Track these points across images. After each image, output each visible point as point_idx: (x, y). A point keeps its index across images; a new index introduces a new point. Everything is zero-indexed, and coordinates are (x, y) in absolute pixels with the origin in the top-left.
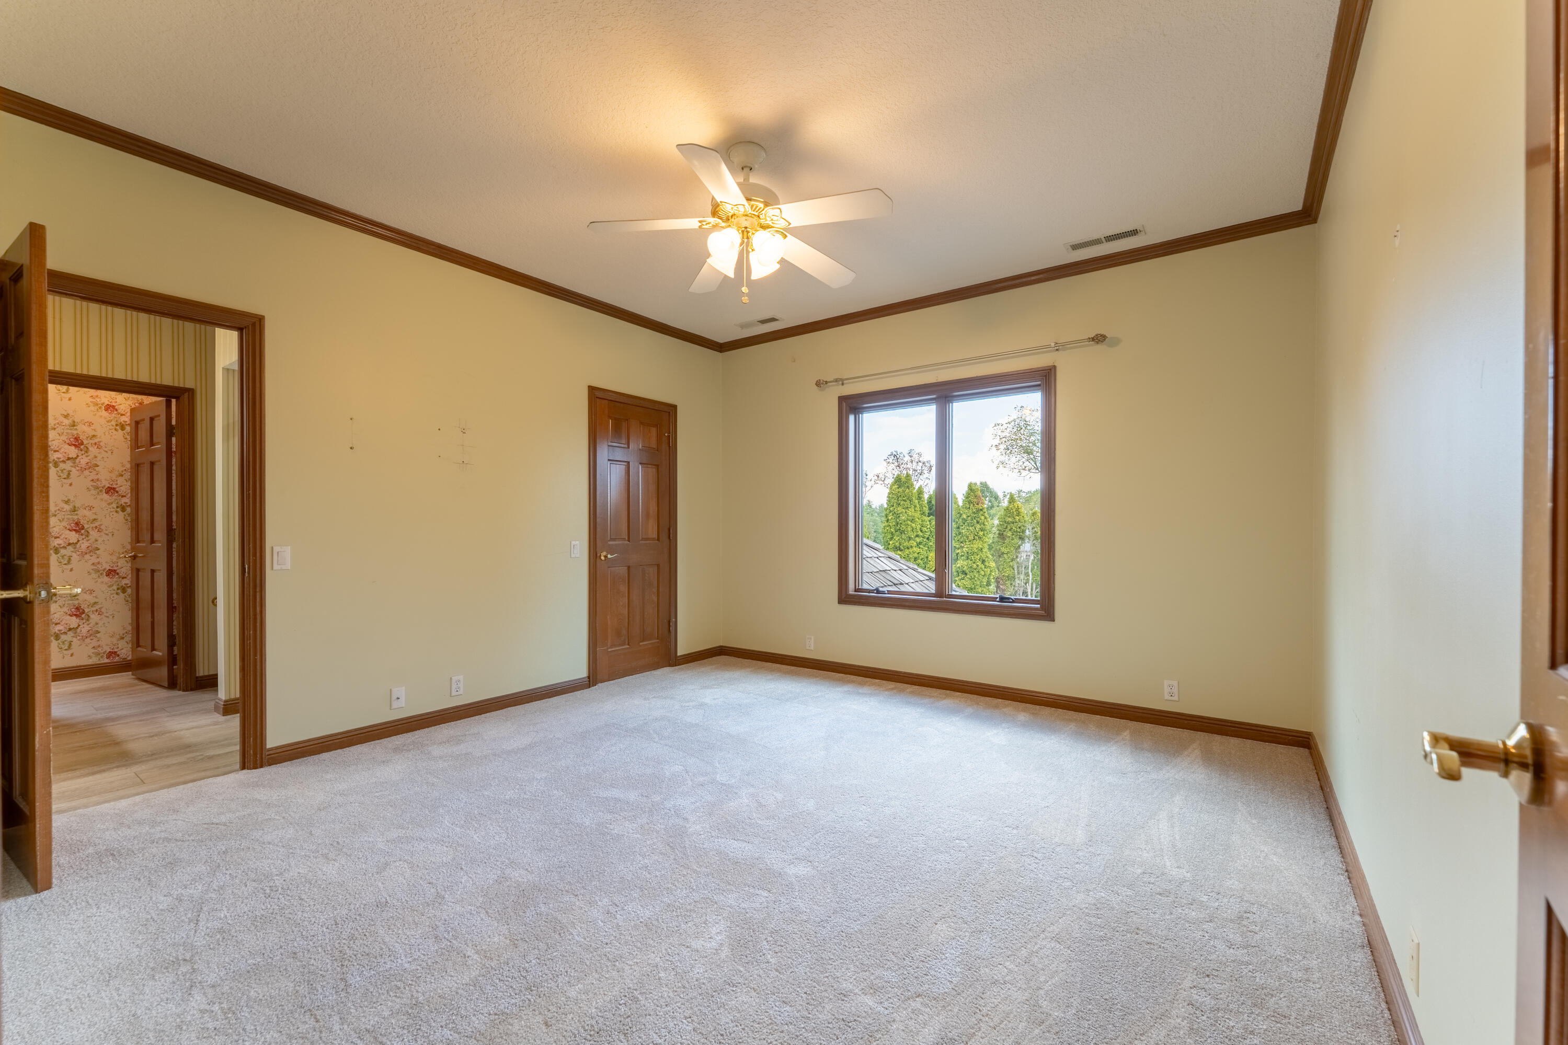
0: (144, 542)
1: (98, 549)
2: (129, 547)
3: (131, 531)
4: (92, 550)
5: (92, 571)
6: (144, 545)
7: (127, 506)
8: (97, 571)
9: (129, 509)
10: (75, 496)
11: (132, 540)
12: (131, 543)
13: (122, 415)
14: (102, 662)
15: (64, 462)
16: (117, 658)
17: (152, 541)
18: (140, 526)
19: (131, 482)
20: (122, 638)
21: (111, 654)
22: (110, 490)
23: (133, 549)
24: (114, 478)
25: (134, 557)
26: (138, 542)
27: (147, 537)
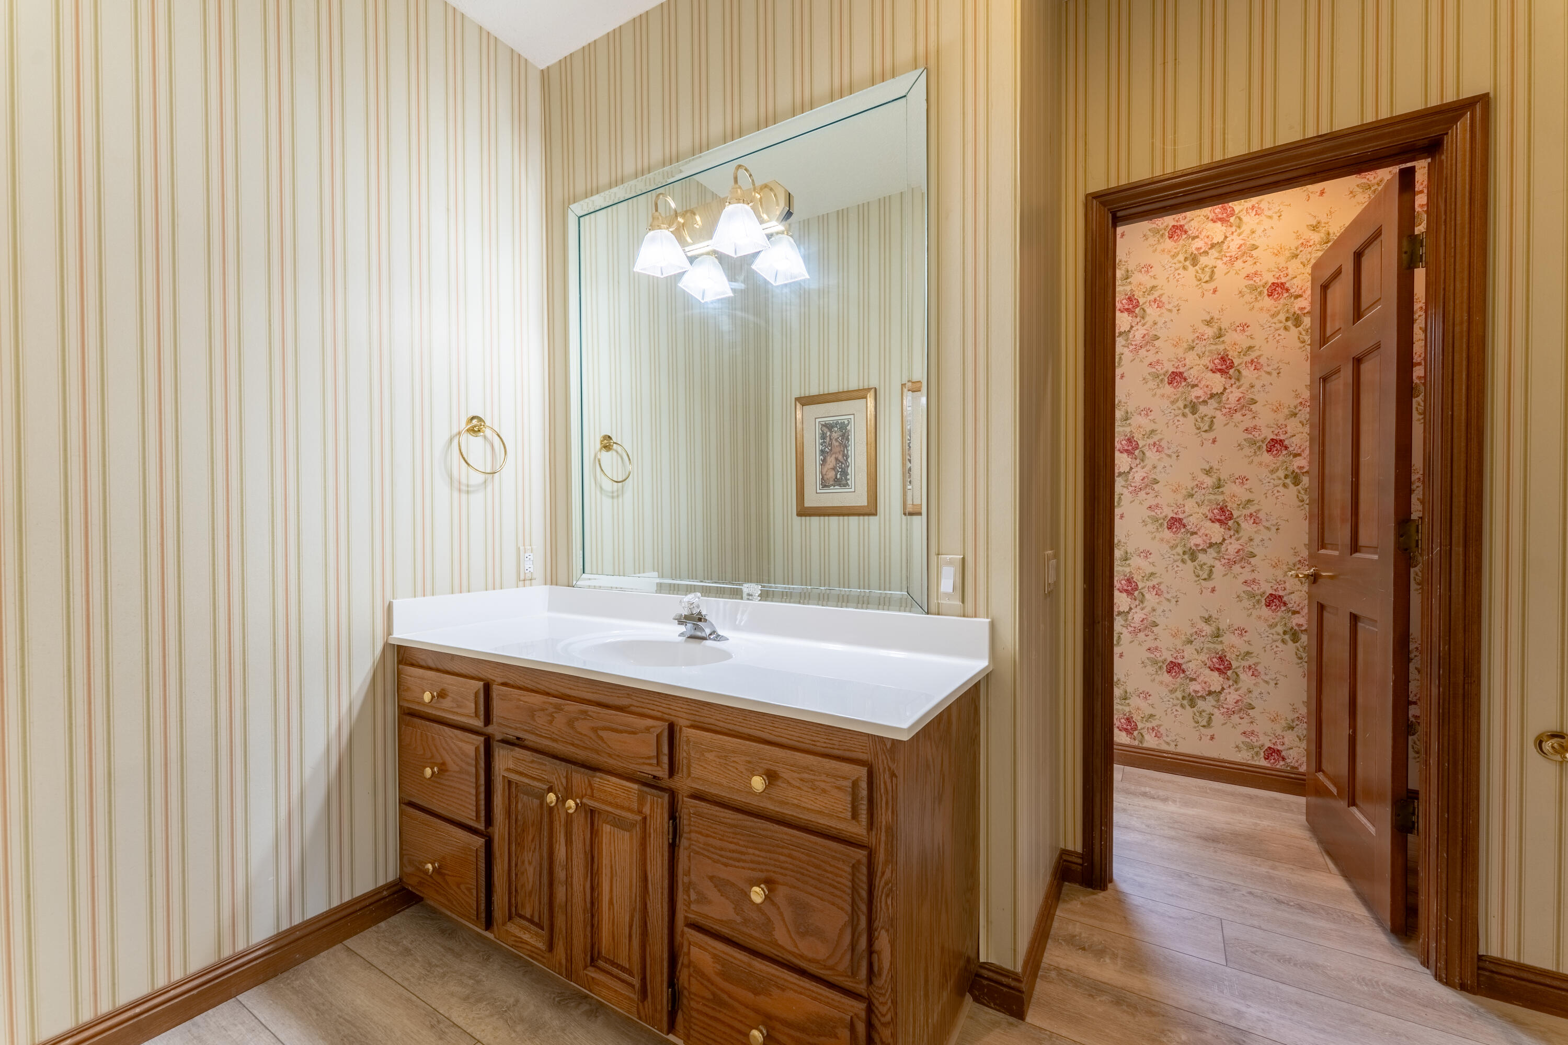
0: (1334, 547)
1: (1253, 555)
2: (1305, 553)
3: (1310, 523)
4: (1246, 557)
5: (1243, 595)
6: (1336, 553)
7: (1303, 473)
8: (1252, 595)
9: (1305, 480)
10: (1221, 461)
11: (1310, 540)
12: (1309, 546)
13: (1297, 297)
14: (1257, 763)
15: (1205, 402)
16: (1282, 763)
17: (1355, 547)
18: (1326, 512)
19: (1311, 427)
20: (1292, 728)
21: (1272, 753)
22: (1276, 445)
23: (1313, 558)
24: (1282, 421)
25: (1314, 579)
26: (1323, 546)
27: (1342, 534)
